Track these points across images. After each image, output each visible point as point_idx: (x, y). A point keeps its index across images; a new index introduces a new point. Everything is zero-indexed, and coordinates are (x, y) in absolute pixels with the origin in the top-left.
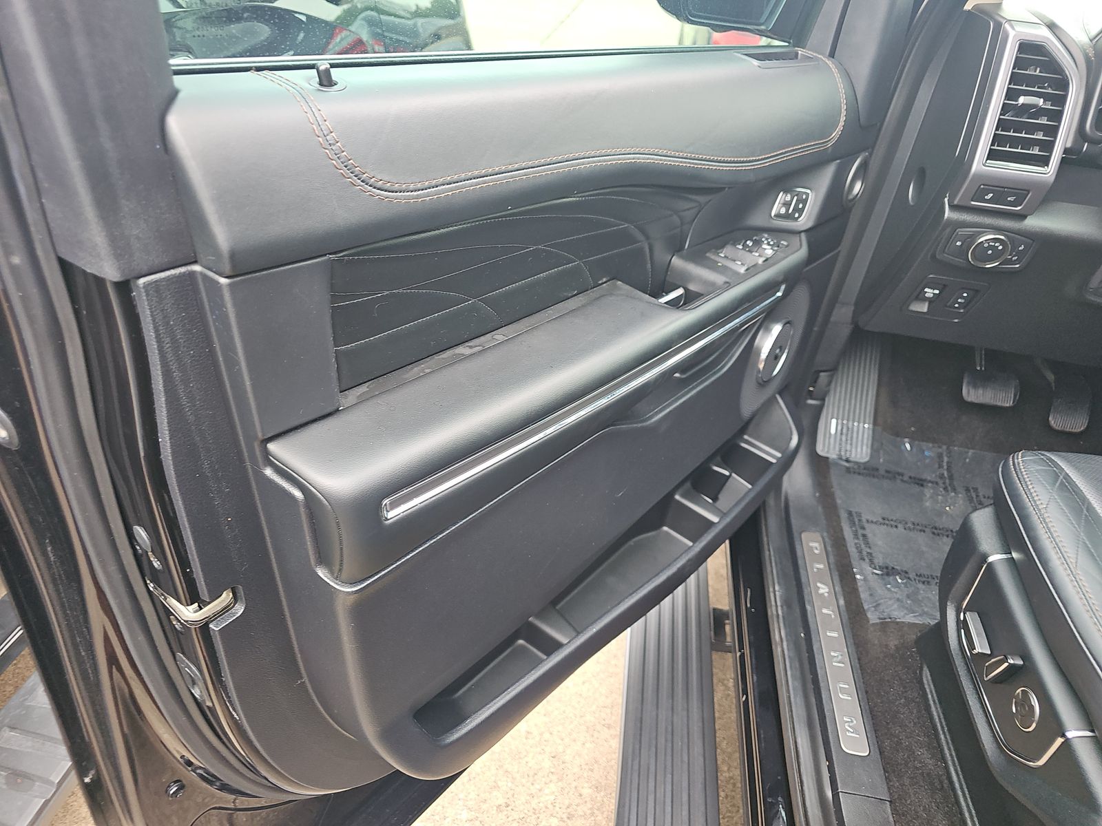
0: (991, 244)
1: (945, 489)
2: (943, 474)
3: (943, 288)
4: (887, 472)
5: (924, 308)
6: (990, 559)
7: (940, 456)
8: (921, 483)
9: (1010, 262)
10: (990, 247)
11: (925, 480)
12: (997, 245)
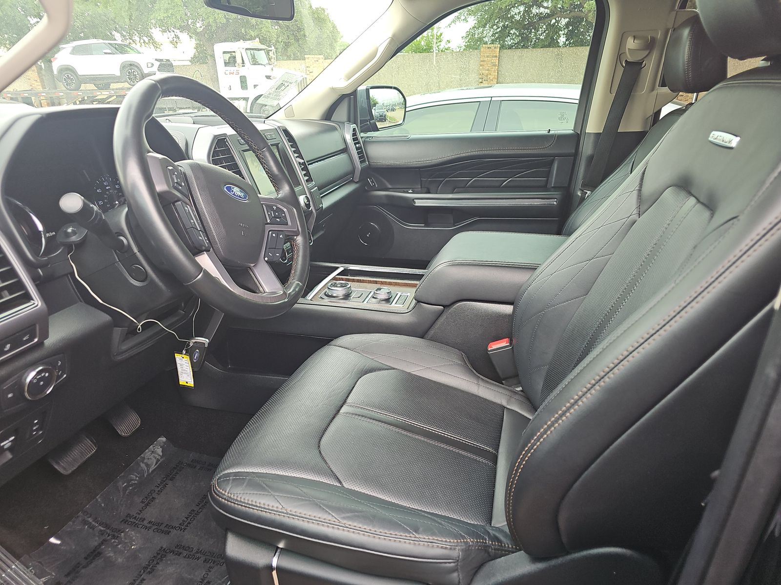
0: (38, 377)
1: (114, 537)
2: (101, 531)
3: (15, 432)
4: (68, 575)
5: (9, 456)
6: (274, 564)
7: (85, 522)
8: (95, 553)
9: (59, 377)
10: (39, 380)
11: (96, 548)
12: (43, 375)
